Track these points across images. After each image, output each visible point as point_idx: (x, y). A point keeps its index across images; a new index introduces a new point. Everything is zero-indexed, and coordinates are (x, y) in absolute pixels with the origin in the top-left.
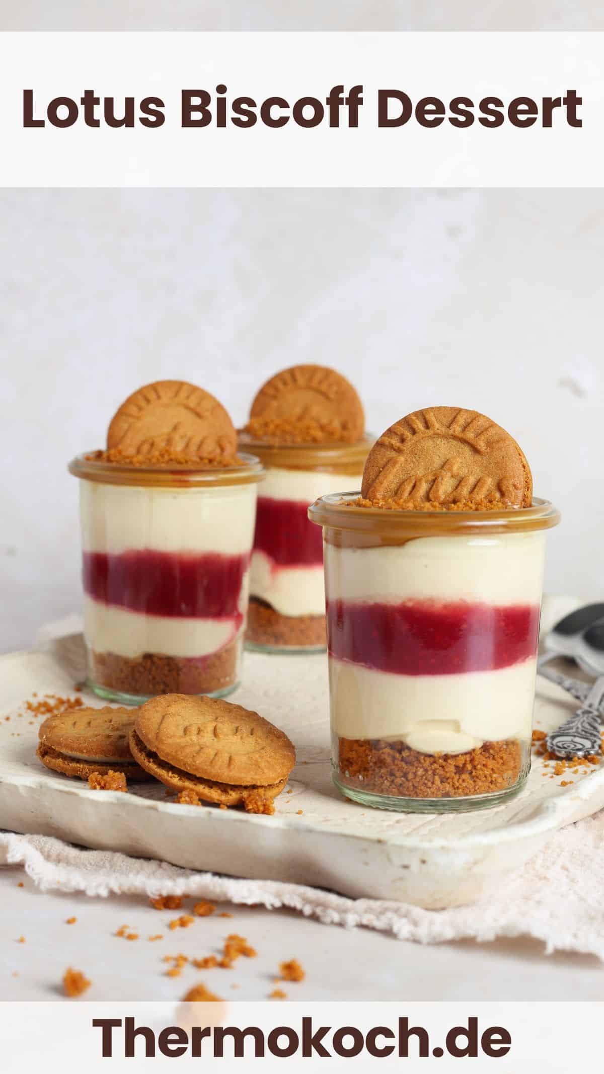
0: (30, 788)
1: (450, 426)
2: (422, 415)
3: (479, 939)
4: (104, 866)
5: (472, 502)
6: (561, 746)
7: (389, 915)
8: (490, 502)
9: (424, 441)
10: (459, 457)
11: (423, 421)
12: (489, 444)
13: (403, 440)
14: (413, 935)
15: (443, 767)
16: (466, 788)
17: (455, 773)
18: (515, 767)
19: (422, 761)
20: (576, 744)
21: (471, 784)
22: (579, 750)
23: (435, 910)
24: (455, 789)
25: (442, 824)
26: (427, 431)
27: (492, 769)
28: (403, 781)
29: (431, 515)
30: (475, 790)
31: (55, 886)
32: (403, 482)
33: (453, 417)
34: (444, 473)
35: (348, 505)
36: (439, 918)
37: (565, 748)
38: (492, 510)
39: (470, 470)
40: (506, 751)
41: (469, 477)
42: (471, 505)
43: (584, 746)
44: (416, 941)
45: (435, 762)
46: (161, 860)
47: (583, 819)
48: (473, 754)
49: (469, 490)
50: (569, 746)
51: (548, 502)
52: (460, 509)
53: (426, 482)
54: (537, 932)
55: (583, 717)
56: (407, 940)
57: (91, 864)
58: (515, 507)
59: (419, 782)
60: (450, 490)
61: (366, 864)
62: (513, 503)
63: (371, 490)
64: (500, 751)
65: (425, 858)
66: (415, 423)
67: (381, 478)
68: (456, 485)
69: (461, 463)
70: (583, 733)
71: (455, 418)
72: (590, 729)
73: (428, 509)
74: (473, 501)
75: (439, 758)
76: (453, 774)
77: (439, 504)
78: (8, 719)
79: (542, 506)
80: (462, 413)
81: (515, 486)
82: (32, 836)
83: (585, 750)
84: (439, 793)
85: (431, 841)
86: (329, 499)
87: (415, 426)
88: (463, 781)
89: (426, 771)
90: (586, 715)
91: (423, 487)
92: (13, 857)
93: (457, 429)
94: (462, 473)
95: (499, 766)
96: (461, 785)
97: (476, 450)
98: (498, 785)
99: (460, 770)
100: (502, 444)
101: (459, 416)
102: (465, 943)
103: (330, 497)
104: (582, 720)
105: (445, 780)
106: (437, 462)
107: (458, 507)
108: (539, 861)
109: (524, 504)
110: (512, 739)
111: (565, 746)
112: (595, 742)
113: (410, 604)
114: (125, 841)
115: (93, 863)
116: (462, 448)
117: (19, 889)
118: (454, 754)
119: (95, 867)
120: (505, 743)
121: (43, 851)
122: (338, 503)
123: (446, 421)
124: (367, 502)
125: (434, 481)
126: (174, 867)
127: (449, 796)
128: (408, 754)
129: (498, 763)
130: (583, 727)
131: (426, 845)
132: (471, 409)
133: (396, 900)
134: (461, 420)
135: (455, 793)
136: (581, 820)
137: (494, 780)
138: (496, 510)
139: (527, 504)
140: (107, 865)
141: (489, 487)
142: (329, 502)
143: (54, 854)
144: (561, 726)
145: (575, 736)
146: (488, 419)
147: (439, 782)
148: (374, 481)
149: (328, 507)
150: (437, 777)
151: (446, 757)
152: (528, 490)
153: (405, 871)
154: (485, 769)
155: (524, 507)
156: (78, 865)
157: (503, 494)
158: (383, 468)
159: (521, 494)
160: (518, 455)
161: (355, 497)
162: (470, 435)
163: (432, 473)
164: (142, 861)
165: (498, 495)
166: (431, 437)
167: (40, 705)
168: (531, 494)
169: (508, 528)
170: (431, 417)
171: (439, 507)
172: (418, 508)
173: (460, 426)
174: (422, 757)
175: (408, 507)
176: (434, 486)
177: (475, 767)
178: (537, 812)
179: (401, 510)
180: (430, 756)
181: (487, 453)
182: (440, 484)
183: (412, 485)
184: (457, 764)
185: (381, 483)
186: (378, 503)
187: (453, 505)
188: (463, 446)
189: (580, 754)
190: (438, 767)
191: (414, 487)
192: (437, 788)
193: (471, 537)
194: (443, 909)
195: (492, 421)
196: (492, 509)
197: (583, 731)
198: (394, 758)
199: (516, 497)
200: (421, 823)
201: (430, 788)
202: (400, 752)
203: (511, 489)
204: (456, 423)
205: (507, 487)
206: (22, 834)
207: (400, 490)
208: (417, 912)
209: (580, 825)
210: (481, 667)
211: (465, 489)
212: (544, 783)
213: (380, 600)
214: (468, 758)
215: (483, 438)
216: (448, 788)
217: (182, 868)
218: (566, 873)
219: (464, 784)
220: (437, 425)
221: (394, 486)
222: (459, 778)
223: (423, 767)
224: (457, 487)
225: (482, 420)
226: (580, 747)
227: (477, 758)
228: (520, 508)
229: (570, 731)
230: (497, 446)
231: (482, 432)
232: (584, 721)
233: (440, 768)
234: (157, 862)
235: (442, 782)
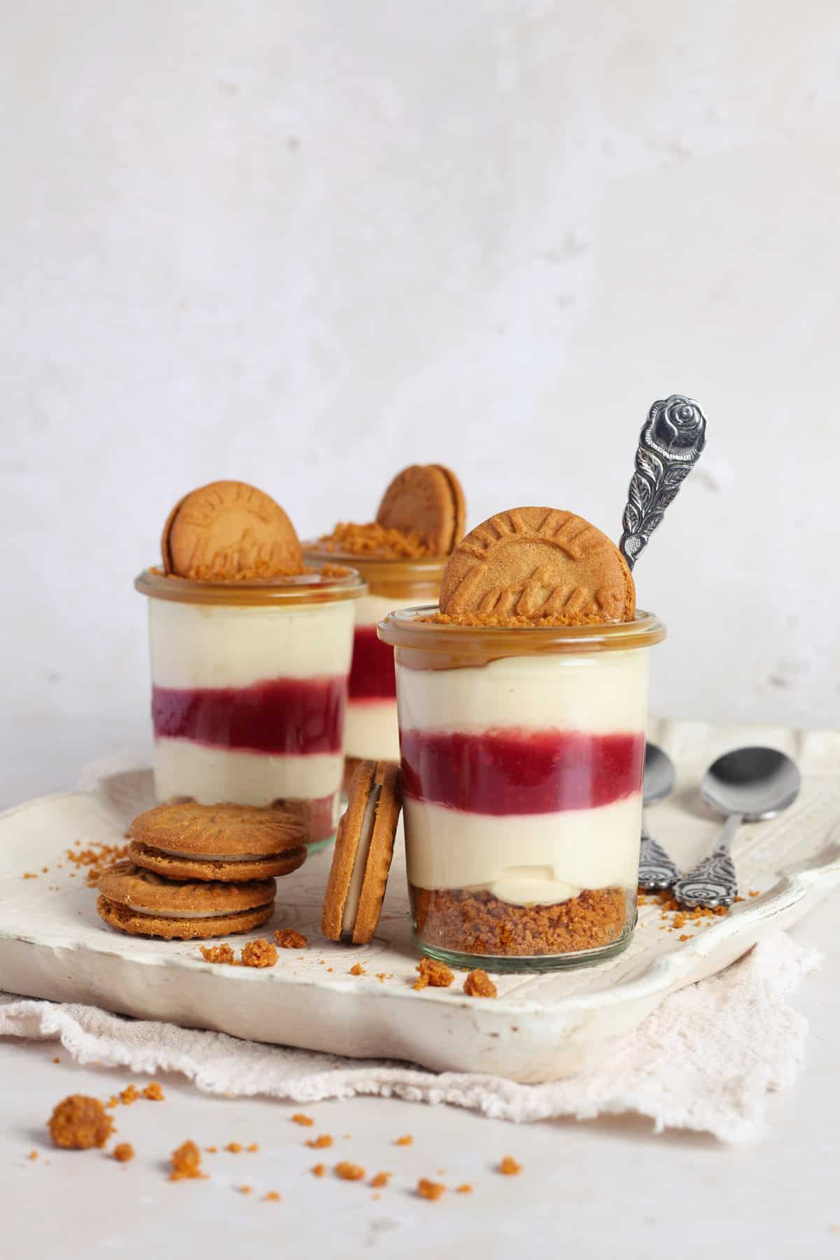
0: (67, 949)
1: (540, 529)
2: (508, 516)
3: (579, 1117)
4: (152, 1039)
5: (565, 616)
6: (692, 895)
7: (477, 1090)
8: (587, 615)
9: (510, 546)
10: (550, 564)
11: (508, 523)
12: (584, 549)
13: (486, 546)
14: (505, 1113)
15: (535, 920)
16: (561, 944)
17: (550, 927)
18: (618, 919)
19: (511, 913)
20: (709, 892)
21: (567, 939)
22: (713, 898)
23: (531, 1084)
24: (549, 945)
25: (541, 986)
26: (514, 535)
27: (592, 922)
28: (488, 937)
29: (516, 631)
30: (572, 946)
31: (95, 1059)
32: (487, 594)
33: (543, 518)
34: (533, 584)
35: (423, 621)
36: (534, 1093)
37: (696, 897)
38: (589, 626)
39: (564, 579)
40: (608, 901)
41: (561, 587)
42: (564, 619)
43: (717, 893)
44: (508, 1119)
45: (526, 914)
46: (217, 1031)
47: (706, 978)
48: (569, 905)
49: (562, 602)
50: (700, 895)
51: (653, 615)
52: (551, 624)
53: (513, 593)
54: (645, 1107)
55: (714, 862)
56: (498, 1118)
57: (137, 1037)
58: (615, 621)
59: (508, 937)
60: (540, 602)
61: (450, 1032)
62: (612, 616)
63: (450, 603)
64: (601, 901)
65: (515, 1025)
66: (500, 526)
67: (460, 590)
68: (547, 596)
69: (553, 571)
70: (716, 879)
71: (545, 520)
72: (724, 875)
73: (514, 624)
74: (567, 615)
75: (531, 909)
76: (547, 929)
77: (527, 618)
78: (45, 871)
79: (644, 620)
80: (553, 514)
81: (614, 596)
82: (69, 1005)
83: (720, 898)
84: (530, 950)
85: (522, 1005)
86: (402, 615)
87: (500, 530)
88: (559, 935)
89: (516, 925)
90: (718, 859)
91: (510, 600)
92: (47, 1028)
93: (547, 532)
94: (553, 583)
95: (599, 919)
96: (556, 940)
97: (569, 556)
98: (599, 939)
99: (554, 923)
100: (599, 549)
101: (549, 518)
102: (564, 1121)
103: (402, 613)
104: (713, 865)
105: (537, 935)
106: (526, 571)
107: (549, 621)
108: (653, 1027)
109: (626, 617)
110: (616, 887)
111: (696, 894)
112: (730, 888)
113: (494, 734)
114: (178, 1011)
115: (140, 1036)
116: (553, 554)
117: (56, 1064)
118: (548, 904)
119: (142, 1040)
120: (606, 892)
121: (82, 1022)
122: (411, 619)
123: (536, 523)
124: (446, 617)
125: (522, 592)
126: (233, 1039)
127: (543, 954)
128: (494, 906)
129: (598, 915)
130: (716, 872)
131: (516, 1010)
132: (564, 509)
133: (485, 1073)
134: (553, 522)
135: (549, 950)
136: (703, 979)
137: (594, 934)
138: (592, 625)
139: (629, 616)
140: (156, 1037)
141: (585, 599)
142: (402, 618)
143: (94, 1025)
144: (690, 873)
145: (707, 883)
146: (583, 520)
147: (531, 938)
148: (453, 593)
149: (398, 624)
150: (528, 932)
151: (538, 909)
152: (630, 601)
153: (494, 1040)
154: (583, 922)
155: (626, 621)
156: (122, 1038)
157: (600, 606)
158: (463, 579)
159: (622, 605)
160: (618, 561)
161: (433, 612)
162: (562, 539)
163: (520, 583)
164: (195, 1032)
165: (595, 608)
166: (519, 542)
167: (83, 855)
168: (634, 605)
169: (605, 646)
170: (518, 519)
171: (527, 622)
172: (502, 624)
173: (552, 529)
174: (511, 909)
175: (492, 622)
176: (522, 598)
177: (571, 920)
178: (647, 970)
179: (483, 626)
180: (520, 908)
181: (583, 559)
182: (528, 596)
183: (497, 597)
184: (551, 917)
185: (462, 595)
186: (458, 619)
187: (542, 619)
188: (554, 552)
189: (714, 903)
190: (529, 920)
191: (499, 599)
192: (528, 944)
193: (563, 656)
194: (540, 1083)
195: (588, 523)
196: (587, 623)
197: (715, 876)
198: (479, 911)
199: (616, 609)
200: (517, 984)
201: (520, 944)
202: (485, 903)
203: (610, 601)
204: (547, 525)
205: (606, 598)
206: (58, 1003)
207: (483, 603)
208: (509, 1086)
209: (703, 986)
210: (577, 805)
211: (558, 601)
212: (662, 937)
213: (461, 730)
214: (564, 909)
215: (577, 542)
216: (541, 944)
217: (241, 1039)
218: (682, 1039)
219: (560, 940)
220: (525, 529)
221: (476, 599)
222: (554, 933)
223: (511, 920)
224: (548, 599)
225: (576, 521)
226: (714, 895)
227: (574, 909)
228: (621, 622)
229: (701, 878)
230: (594, 551)
231: (576, 536)
232: (716, 866)
233: (532, 922)
234: (215, 1034)
235: (534, 937)
